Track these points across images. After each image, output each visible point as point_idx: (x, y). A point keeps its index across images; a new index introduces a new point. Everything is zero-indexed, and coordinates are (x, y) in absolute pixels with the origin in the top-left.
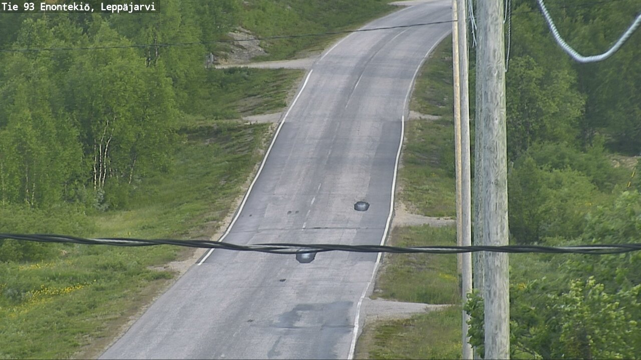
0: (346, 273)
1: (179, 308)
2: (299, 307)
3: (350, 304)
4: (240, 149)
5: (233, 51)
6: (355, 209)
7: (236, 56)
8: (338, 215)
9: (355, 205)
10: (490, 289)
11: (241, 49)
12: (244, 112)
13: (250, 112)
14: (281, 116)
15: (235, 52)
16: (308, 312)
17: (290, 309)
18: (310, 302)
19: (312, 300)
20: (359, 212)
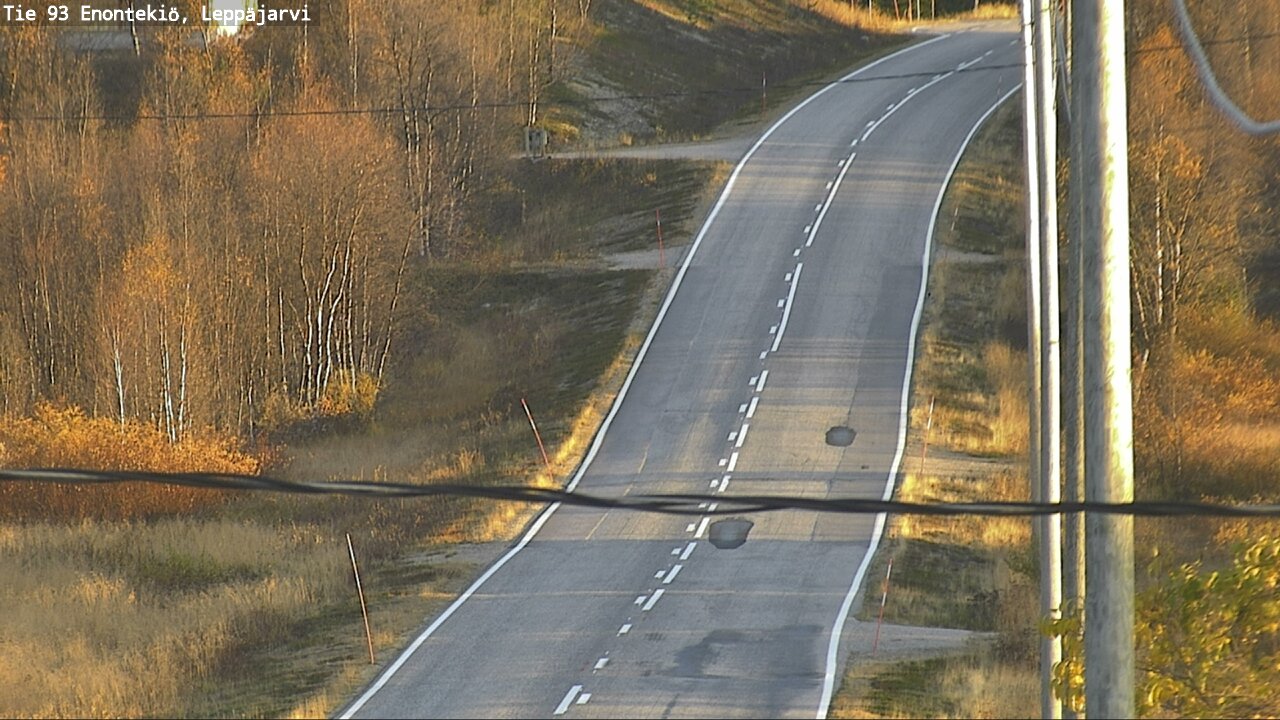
0: (810, 568)
1: (474, 637)
2: (715, 637)
3: (816, 629)
4: (600, 319)
5: (586, 123)
6: (828, 442)
7: (593, 133)
8: (795, 455)
9: (827, 434)
10: (1094, 601)
11: (602, 121)
12: (608, 245)
13: (622, 244)
14: (682, 253)
15: (590, 125)
16: (734, 645)
17: (697, 641)
18: (737, 626)
19: (743, 622)
20: (835, 447)
